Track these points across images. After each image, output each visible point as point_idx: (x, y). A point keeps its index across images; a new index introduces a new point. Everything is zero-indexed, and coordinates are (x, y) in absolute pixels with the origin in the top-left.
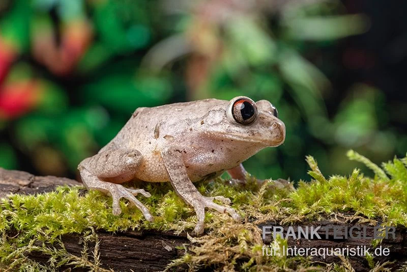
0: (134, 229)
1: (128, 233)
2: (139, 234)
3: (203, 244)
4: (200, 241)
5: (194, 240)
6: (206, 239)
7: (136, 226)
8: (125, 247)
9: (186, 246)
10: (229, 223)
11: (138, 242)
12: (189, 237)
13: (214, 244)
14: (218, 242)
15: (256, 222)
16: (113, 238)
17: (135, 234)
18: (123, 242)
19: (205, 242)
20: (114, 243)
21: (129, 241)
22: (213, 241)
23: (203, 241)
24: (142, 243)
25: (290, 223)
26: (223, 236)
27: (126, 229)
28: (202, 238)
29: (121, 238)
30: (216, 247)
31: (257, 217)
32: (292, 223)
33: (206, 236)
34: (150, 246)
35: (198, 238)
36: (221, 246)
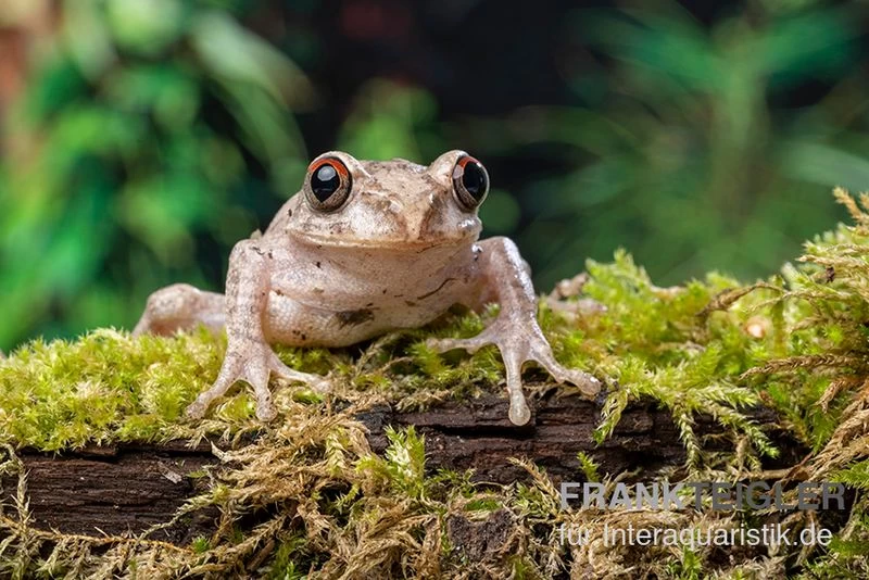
0: (99, 443)
1: (88, 453)
2: (109, 452)
3: (247, 464)
4: (240, 458)
5: (227, 457)
6: (252, 451)
7: (104, 436)
8: (82, 481)
9: (210, 469)
10: (297, 416)
11: (108, 468)
12: (215, 450)
13: (271, 462)
14: (280, 458)
15: (351, 409)
16: (56, 464)
17: (102, 452)
18: (76, 471)
19: (253, 460)
20: (58, 474)
21: (89, 469)
22: (269, 455)
23: (246, 457)
24: (117, 470)
25: (418, 406)
26: (287, 443)
27: (82, 444)
28: (244, 450)
29: (74, 463)
30: (277, 468)
31: (350, 399)
32: (422, 407)
33: (253, 447)
34: (134, 476)
35: (236, 452)
36: (286, 464)
